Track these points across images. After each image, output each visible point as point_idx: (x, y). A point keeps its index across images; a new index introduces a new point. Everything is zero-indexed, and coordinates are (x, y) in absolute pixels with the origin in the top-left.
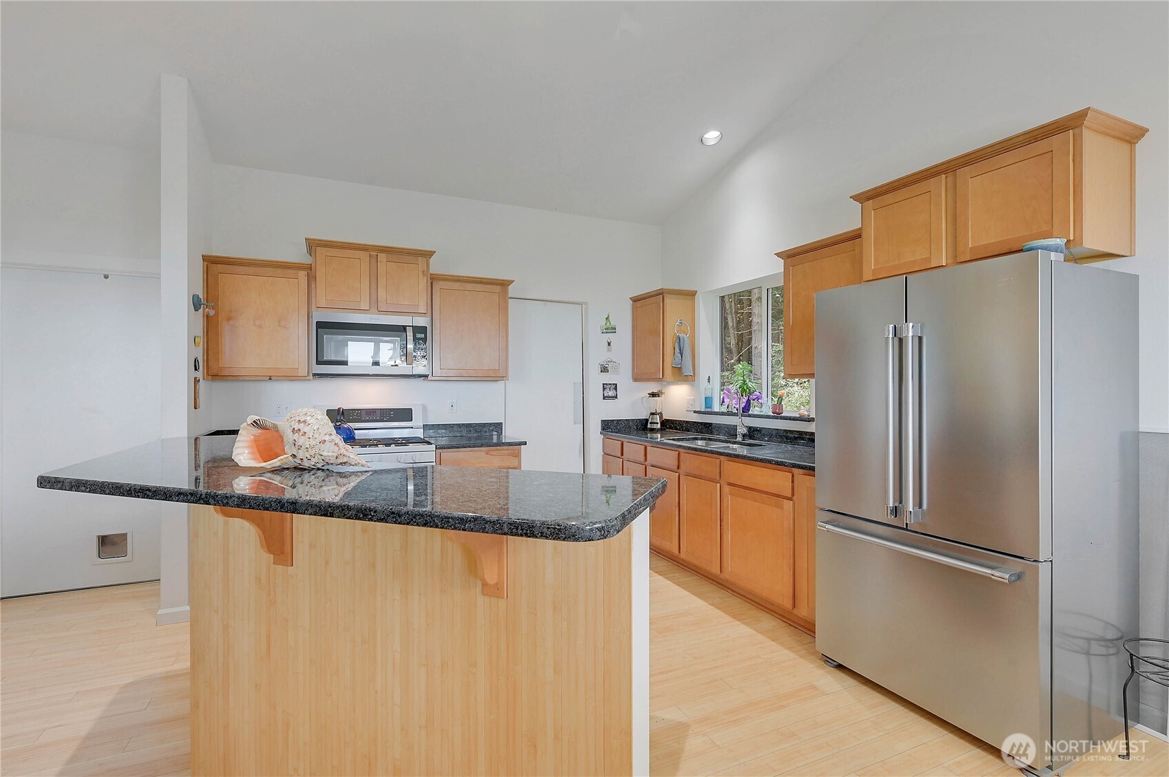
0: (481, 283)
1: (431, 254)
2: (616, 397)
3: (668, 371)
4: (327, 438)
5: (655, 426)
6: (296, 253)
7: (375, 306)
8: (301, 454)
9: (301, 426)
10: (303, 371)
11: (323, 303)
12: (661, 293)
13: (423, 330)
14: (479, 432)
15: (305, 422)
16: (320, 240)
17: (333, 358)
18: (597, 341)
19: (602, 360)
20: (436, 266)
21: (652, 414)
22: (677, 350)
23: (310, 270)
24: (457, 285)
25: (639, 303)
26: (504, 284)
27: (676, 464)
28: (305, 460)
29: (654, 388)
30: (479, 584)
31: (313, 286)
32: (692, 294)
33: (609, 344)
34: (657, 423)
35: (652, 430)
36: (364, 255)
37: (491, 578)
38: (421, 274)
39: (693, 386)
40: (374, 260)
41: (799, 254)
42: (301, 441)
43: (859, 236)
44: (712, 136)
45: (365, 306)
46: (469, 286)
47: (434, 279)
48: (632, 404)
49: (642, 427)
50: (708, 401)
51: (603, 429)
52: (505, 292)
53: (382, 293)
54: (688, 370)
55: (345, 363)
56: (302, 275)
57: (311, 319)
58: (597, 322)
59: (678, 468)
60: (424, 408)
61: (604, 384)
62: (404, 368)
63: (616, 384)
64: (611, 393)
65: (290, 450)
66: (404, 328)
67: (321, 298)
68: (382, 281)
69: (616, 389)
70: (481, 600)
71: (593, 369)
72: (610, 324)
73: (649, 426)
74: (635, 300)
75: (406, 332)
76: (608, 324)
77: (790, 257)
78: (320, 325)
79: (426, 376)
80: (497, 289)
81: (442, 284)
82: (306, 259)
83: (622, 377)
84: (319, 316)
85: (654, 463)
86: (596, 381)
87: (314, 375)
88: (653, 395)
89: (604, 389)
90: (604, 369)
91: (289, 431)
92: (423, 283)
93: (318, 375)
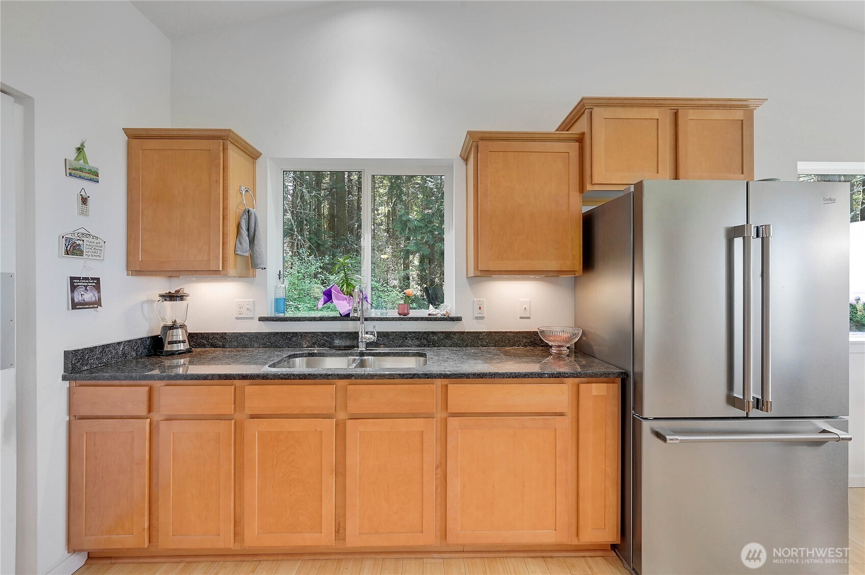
2: (98, 304)
3: (231, 260)
5: (175, 347)
29: (170, 285)
32: (255, 156)
33: (84, 201)
34: (182, 341)
35: (172, 354)
39: (252, 281)
61: (72, 279)
63: (98, 279)
64: (89, 296)
69: (97, 287)
71: (49, 249)
72: (86, 161)
73: (167, 348)
74: (136, 134)
76: (82, 161)
86: (57, 271)
88: (171, 297)
89: (73, 288)
90: (73, 249)
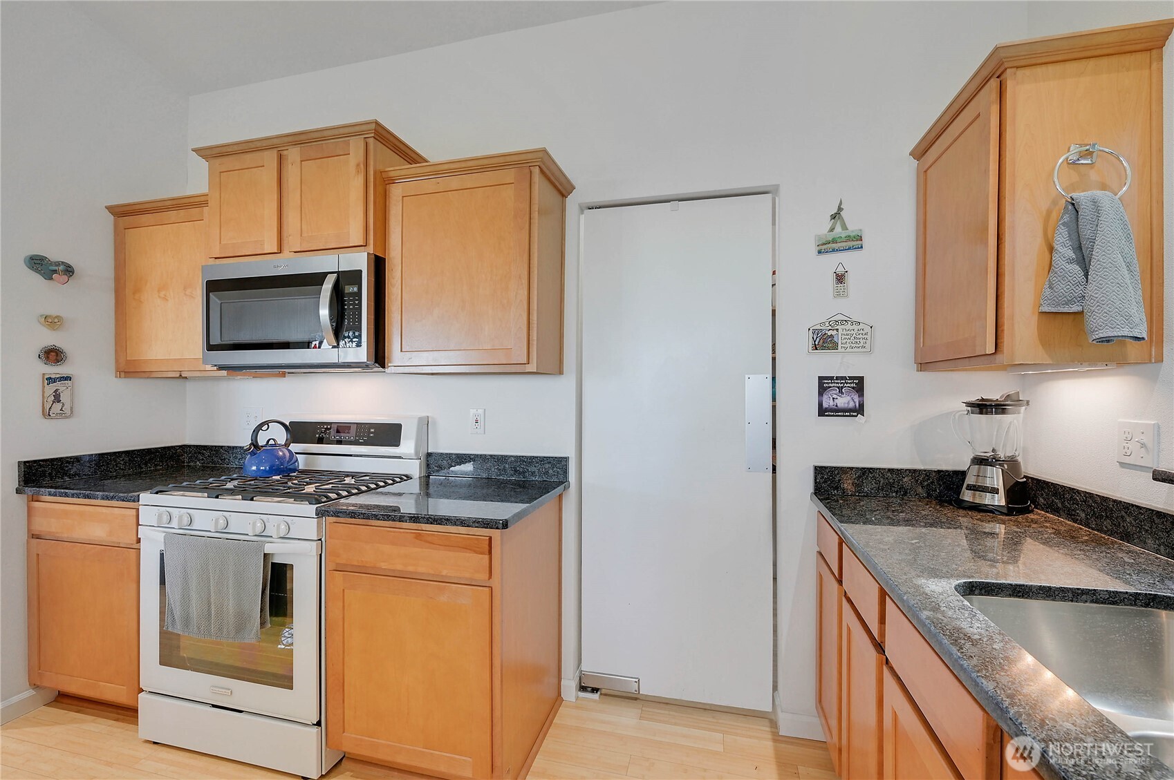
0: (478, 170)
2: (859, 412)
5: (988, 499)
7: (285, 242)
11: (217, 250)
12: (993, 74)
14: (520, 474)
18: (809, 272)
19: (818, 318)
21: (980, 461)
22: (1065, 251)
25: (933, 153)
26: (524, 163)
29: (992, 386)
32: (1152, 41)
33: (840, 278)
34: (995, 491)
36: (271, 159)
38: (353, 173)
45: (270, 244)
52: (527, 179)
58: (810, 228)
60: (425, 424)
61: (821, 379)
63: (861, 379)
64: (844, 401)
69: (860, 390)
72: (844, 227)
76: (838, 229)
80: (509, 175)
88: (982, 407)
89: (822, 390)
90: (823, 342)
92: (357, 190)
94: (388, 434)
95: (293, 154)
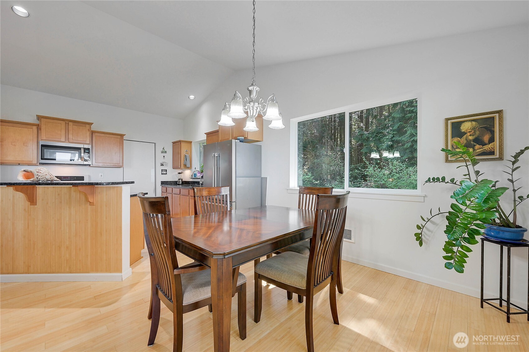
0: (113, 134)
1: (92, 124)
2: (166, 174)
3: (182, 166)
4: (47, 174)
5: (180, 183)
6: (32, 119)
7: (67, 140)
8: (39, 178)
9: (39, 171)
10: (35, 162)
11: (44, 138)
12: (180, 141)
13: (89, 149)
15: (40, 170)
16: (43, 116)
17: (49, 158)
18: (160, 155)
19: (161, 162)
20: (93, 128)
21: (179, 179)
22: (185, 159)
23: (38, 127)
24: (103, 135)
25: (174, 144)
26: (122, 136)
27: (179, 192)
28: (41, 179)
29: (180, 171)
30: (89, 203)
31: (40, 132)
32: (191, 142)
33: (164, 157)
36: (63, 123)
37: (91, 200)
38: (87, 131)
39: (191, 170)
40: (67, 124)
41: (211, 134)
42: (40, 174)
43: (218, 132)
44: (192, 97)
45: (63, 139)
46: (108, 135)
47: (93, 133)
48: (172, 176)
49: (175, 183)
50: (195, 175)
51: (161, 184)
52: (123, 138)
53: (70, 136)
54: (188, 165)
55: (55, 160)
56: (35, 128)
57: (38, 144)
58: (159, 150)
59: (180, 193)
61: (162, 169)
62: (80, 162)
64: (165, 173)
65: (35, 177)
66: (80, 149)
67: (43, 135)
68: (71, 132)
69: (166, 171)
70: (89, 206)
71: (158, 165)
72: (164, 150)
73: (178, 183)
74: (174, 143)
75: (81, 150)
77: (208, 134)
78: (43, 146)
79: (90, 165)
80: (119, 137)
81: (97, 134)
82: (37, 122)
83: (169, 168)
84: (42, 143)
85: (175, 193)
86: (159, 168)
87: (40, 163)
88: (179, 173)
89: (162, 171)
90: (162, 165)
91: (36, 172)
92: (88, 134)
93: (41, 163)
94: (82, 178)
95: (70, 123)
